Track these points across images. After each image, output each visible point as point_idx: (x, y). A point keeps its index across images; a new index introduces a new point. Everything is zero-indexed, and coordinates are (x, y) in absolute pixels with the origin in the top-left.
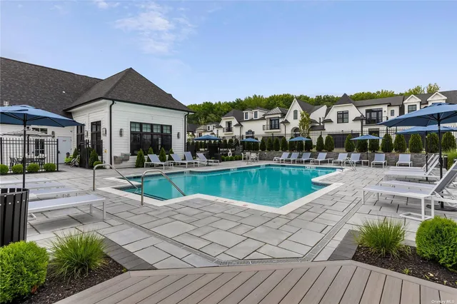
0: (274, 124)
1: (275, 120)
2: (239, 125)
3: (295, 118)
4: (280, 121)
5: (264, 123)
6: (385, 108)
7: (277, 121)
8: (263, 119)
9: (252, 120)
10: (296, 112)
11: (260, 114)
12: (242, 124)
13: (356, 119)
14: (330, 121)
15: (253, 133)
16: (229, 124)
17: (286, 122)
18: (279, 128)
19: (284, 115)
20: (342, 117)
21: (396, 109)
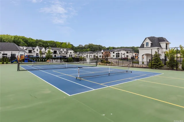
4: (32, 51)
6: (57, 51)
8: (26, 50)
10: (37, 49)
11: (25, 48)
17: (34, 52)
18: (31, 53)
19: (33, 50)
21: (59, 51)
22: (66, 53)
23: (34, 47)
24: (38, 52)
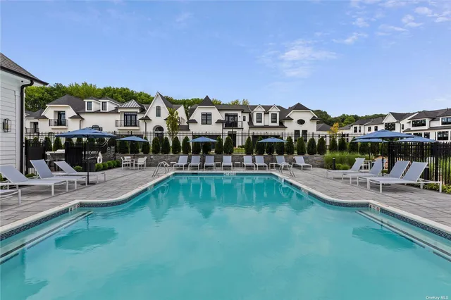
0: (130, 120)
1: (131, 115)
2: (78, 117)
3: (158, 114)
4: (139, 117)
5: (118, 117)
6: (239, 114)
7: (133, 117)
8: (115, 112)
9: (98, 112)
10: (158, 109)
11: (110, 106)
12: (82, 116)
13: (219, 122)
14: (194, 122)
15: (100, 129)
16: (60, 115)
17: (147, 119)
18: (136, 126)
19: (143, 111)
20: (206, 119)
21: (247, 116)
22: (277, 124)
23: (147, 105)
24: (161, 121)
